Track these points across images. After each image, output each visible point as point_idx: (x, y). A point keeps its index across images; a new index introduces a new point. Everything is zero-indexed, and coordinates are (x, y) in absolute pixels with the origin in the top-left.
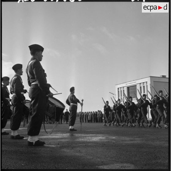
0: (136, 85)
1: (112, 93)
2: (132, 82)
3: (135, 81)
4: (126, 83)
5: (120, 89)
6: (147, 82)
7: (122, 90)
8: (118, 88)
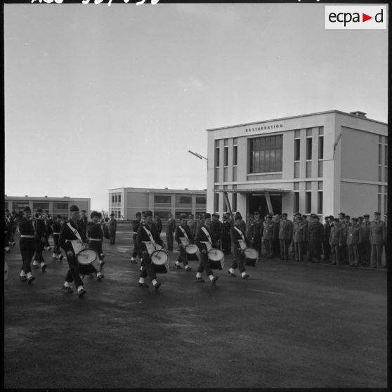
0: (282, 135)
1: (196, 155)
2: (266, 125)
3: (279, 123)
4: (248, 127)
5: (221, 143)
6: (321, 128)
7: (230, 146)
8: (217, 141)
